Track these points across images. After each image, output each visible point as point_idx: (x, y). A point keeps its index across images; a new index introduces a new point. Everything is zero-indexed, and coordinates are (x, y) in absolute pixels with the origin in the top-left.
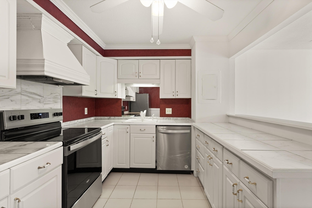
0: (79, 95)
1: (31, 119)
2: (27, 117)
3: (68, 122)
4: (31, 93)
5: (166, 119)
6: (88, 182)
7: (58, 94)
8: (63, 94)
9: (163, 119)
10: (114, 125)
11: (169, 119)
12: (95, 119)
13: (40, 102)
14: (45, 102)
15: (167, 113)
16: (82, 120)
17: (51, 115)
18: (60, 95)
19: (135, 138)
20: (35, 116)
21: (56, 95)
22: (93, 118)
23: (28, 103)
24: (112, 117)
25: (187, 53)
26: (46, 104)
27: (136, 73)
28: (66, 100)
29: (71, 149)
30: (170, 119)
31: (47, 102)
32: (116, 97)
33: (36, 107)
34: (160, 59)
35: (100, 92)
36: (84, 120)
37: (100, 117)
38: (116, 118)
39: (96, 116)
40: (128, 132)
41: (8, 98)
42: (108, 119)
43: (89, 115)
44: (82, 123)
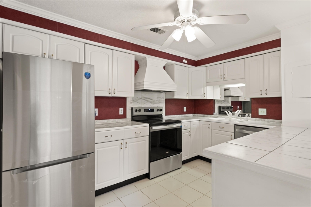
0: (173, 98)
1: (145, 112)
2: (143, 111)
3: (170, 116)
4: (146, 98)
5: (259, 120)
6: (167, 152)
7: (162, 98)
8: (165, 98)
9: (255, 120)
10: (199, 121)
11: (262, 121)
12: (194, 116)
13: (151, 103)
14: (154, 103)
15: (260, 114)
16: (180, 115)
17: (155, 110)
18: (164, 99)
19: (216, 134)
20: (146, 110)
21: (160, 98)
22: (191, 115)
23: (145, 104)
24: (206, 115)
25: (276, 43)
26: (154, 104)
27: (221, 75)
28: (168, 101)
29: (153, 129)
30: (264, 121)
31: (155, 103)
32: (205, 98)
33: (149, 105)
34: (245, 58)
35: (192, 95)
36: (183, 115)
37: (197, 114)
38: (208, 116)
39: (194, 113)
40: (209, 128)
41: (136, 101)
42: (203, 116)
43: (188, 112)
44: (181, 118)
